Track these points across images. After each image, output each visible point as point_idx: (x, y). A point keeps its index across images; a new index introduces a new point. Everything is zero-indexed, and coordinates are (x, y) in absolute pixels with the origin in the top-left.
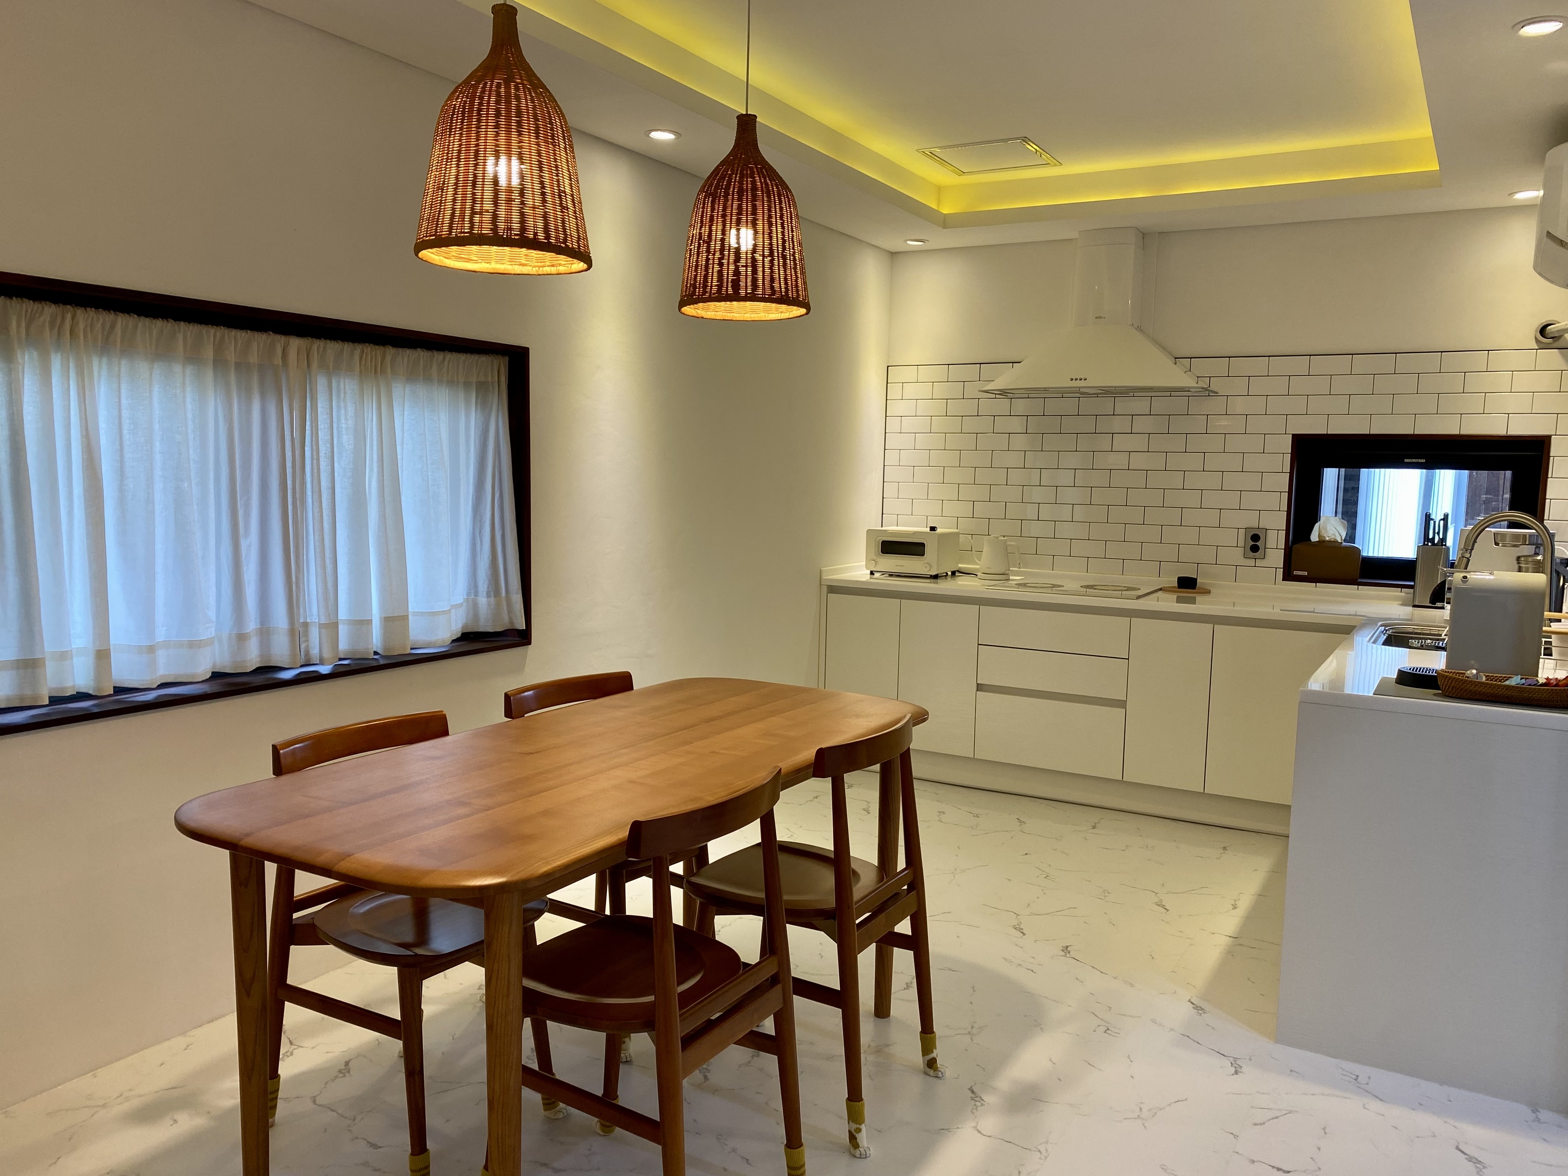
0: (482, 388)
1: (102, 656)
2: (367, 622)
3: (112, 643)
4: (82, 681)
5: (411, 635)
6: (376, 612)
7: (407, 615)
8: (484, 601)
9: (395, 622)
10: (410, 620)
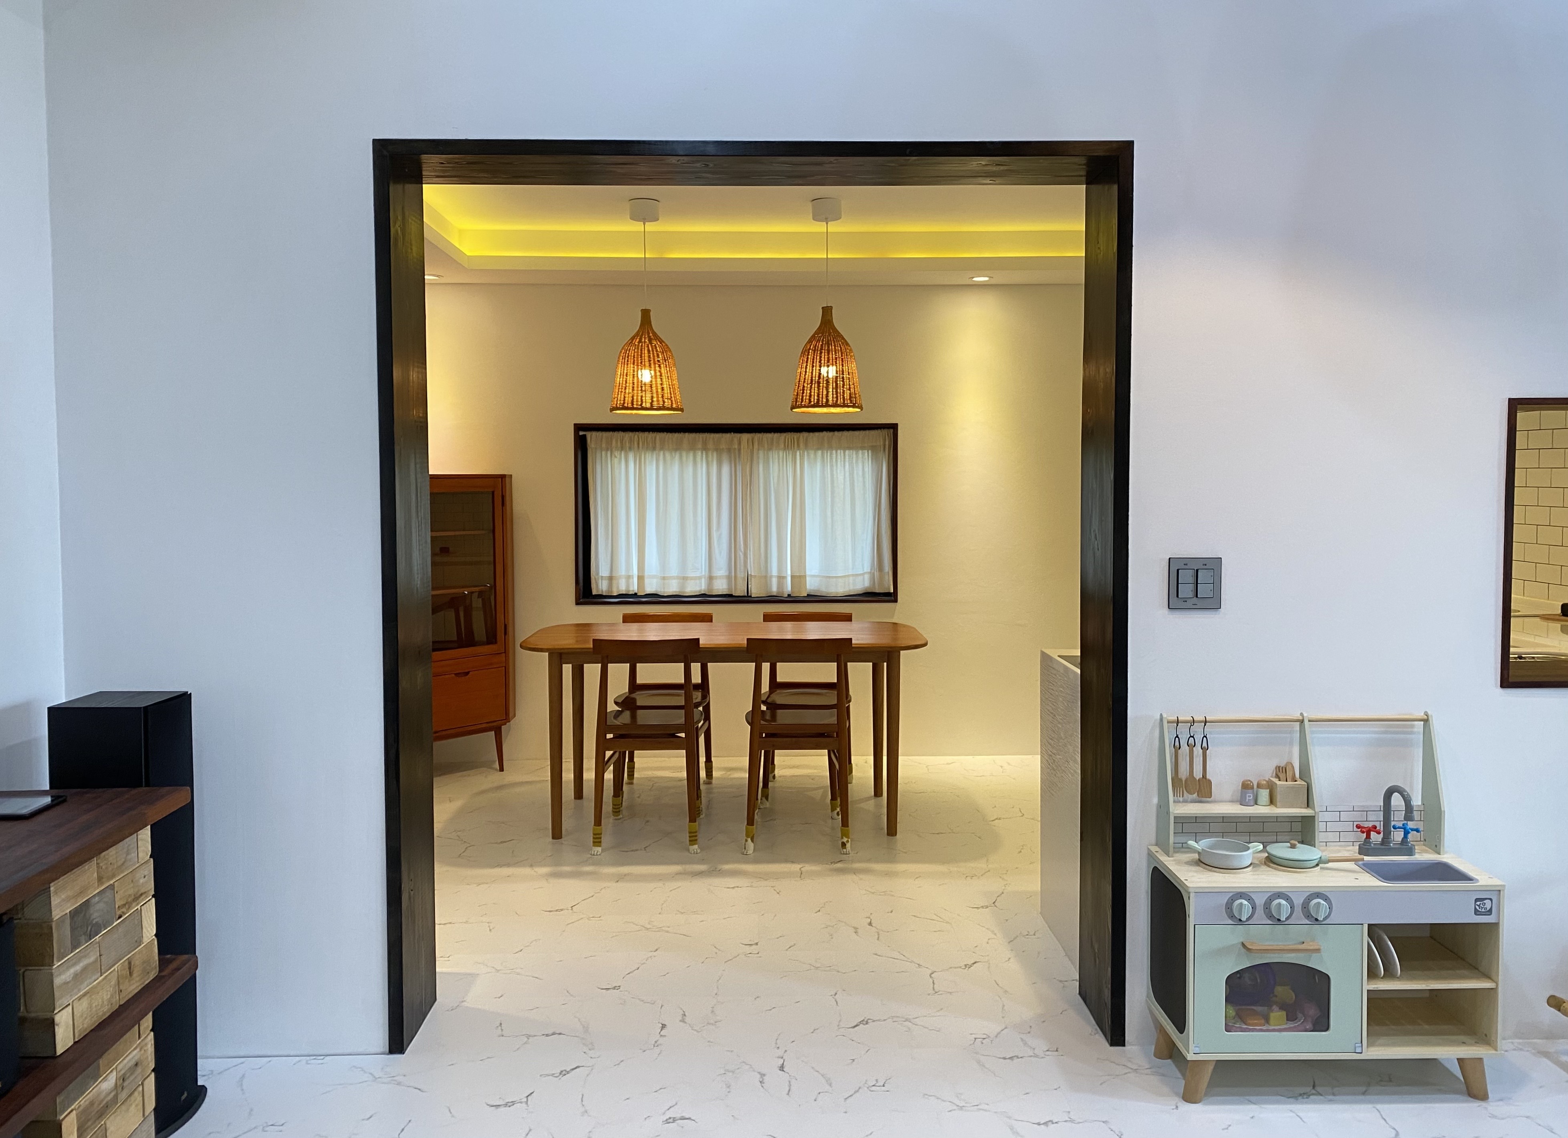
0: (874, 449)
1: (641, 578)
2: (785, 578)
3: (646, 574)
4: (634, 588)
5: (808, 587)
6: (789, 572)
7: (805, 576)
8: (877, 574)
9: (798, 579)
10: (808, 579)
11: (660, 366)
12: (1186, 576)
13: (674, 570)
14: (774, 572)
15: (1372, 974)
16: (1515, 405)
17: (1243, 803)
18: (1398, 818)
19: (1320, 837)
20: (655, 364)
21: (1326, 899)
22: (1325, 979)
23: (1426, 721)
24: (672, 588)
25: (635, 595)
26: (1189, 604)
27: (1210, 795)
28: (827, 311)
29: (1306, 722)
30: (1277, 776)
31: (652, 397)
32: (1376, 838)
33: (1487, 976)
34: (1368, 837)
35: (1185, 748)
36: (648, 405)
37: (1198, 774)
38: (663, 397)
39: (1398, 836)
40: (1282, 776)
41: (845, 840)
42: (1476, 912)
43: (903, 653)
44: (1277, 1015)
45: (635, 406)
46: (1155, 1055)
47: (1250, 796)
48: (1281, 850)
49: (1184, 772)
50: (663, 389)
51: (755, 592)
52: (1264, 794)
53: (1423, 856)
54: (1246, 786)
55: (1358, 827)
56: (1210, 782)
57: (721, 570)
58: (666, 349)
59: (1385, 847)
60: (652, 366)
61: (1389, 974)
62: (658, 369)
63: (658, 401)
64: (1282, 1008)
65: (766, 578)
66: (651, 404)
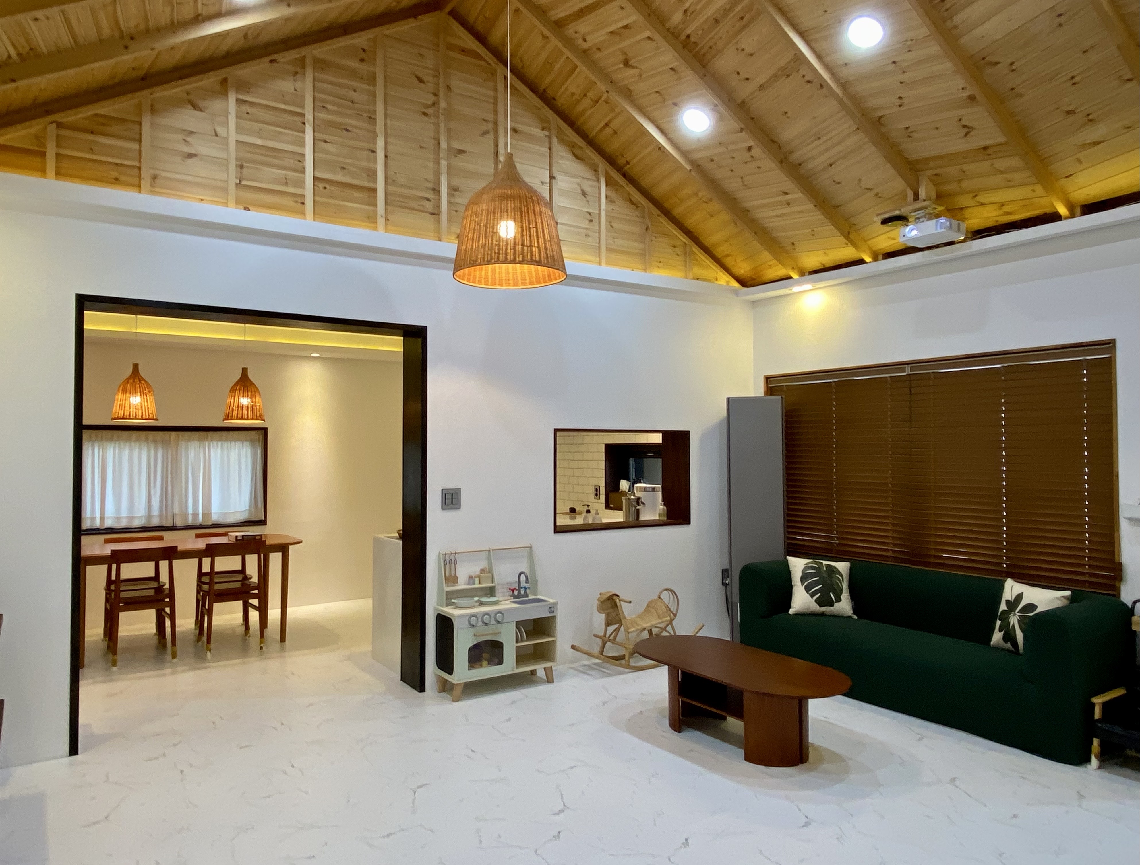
2: (198, 515)
3: (106, 515)
4: (97, 524)
5: (213, 519)
6: (200, 511)
7: (211, 513)
8: (253, 510)
9: (207, 514)
10: (212, 514)
11: (146, 396)
12: (449, 497)
13: (124, 513)
14: (190, 511)
15: (517, 642)
16: (556, 431)
17: (468, 584)
18: (523, 584)
19: (497, 595)
20: (143, 394)
21: (502, 614)
22: (502, 643)
23: (531, 547)
24: (124, 524)
25: (98, 529)
26: (450, 507)
27: (457, 582)
28: (245, 371)
29: (491, 551)
30: (481, 573)
31: (142, 413)
32: (516, 593)
33: (554, 637)
34: (513, 592)
35: (448, 564)
36: (140, 417)
37: (453, 575)
38: (148, 413)
39: (522, 592)
40: (483, 572)
41: (262, 645)
42: (549, 613)
43: (290, 547)
44: (485, 663)
45: (131, 417)
46: (438, 692)
47: (471, 581)
48: (484, 599)
49: (447, 575)
50: (148, 408)
51: (179, 523)
52: (477, 580)
53: (531, 597)
54: (471, 577)
55: (510, 589)
56: (457, 578)
57: (156, 511)
58: (149, 386)
59: (519, 596)
60: (142, 395)
61: (522, 641)
62: (145, 397)
63: (146, 415)
64: (486, 660)
65: (186, 515)
66: (142, 416)
